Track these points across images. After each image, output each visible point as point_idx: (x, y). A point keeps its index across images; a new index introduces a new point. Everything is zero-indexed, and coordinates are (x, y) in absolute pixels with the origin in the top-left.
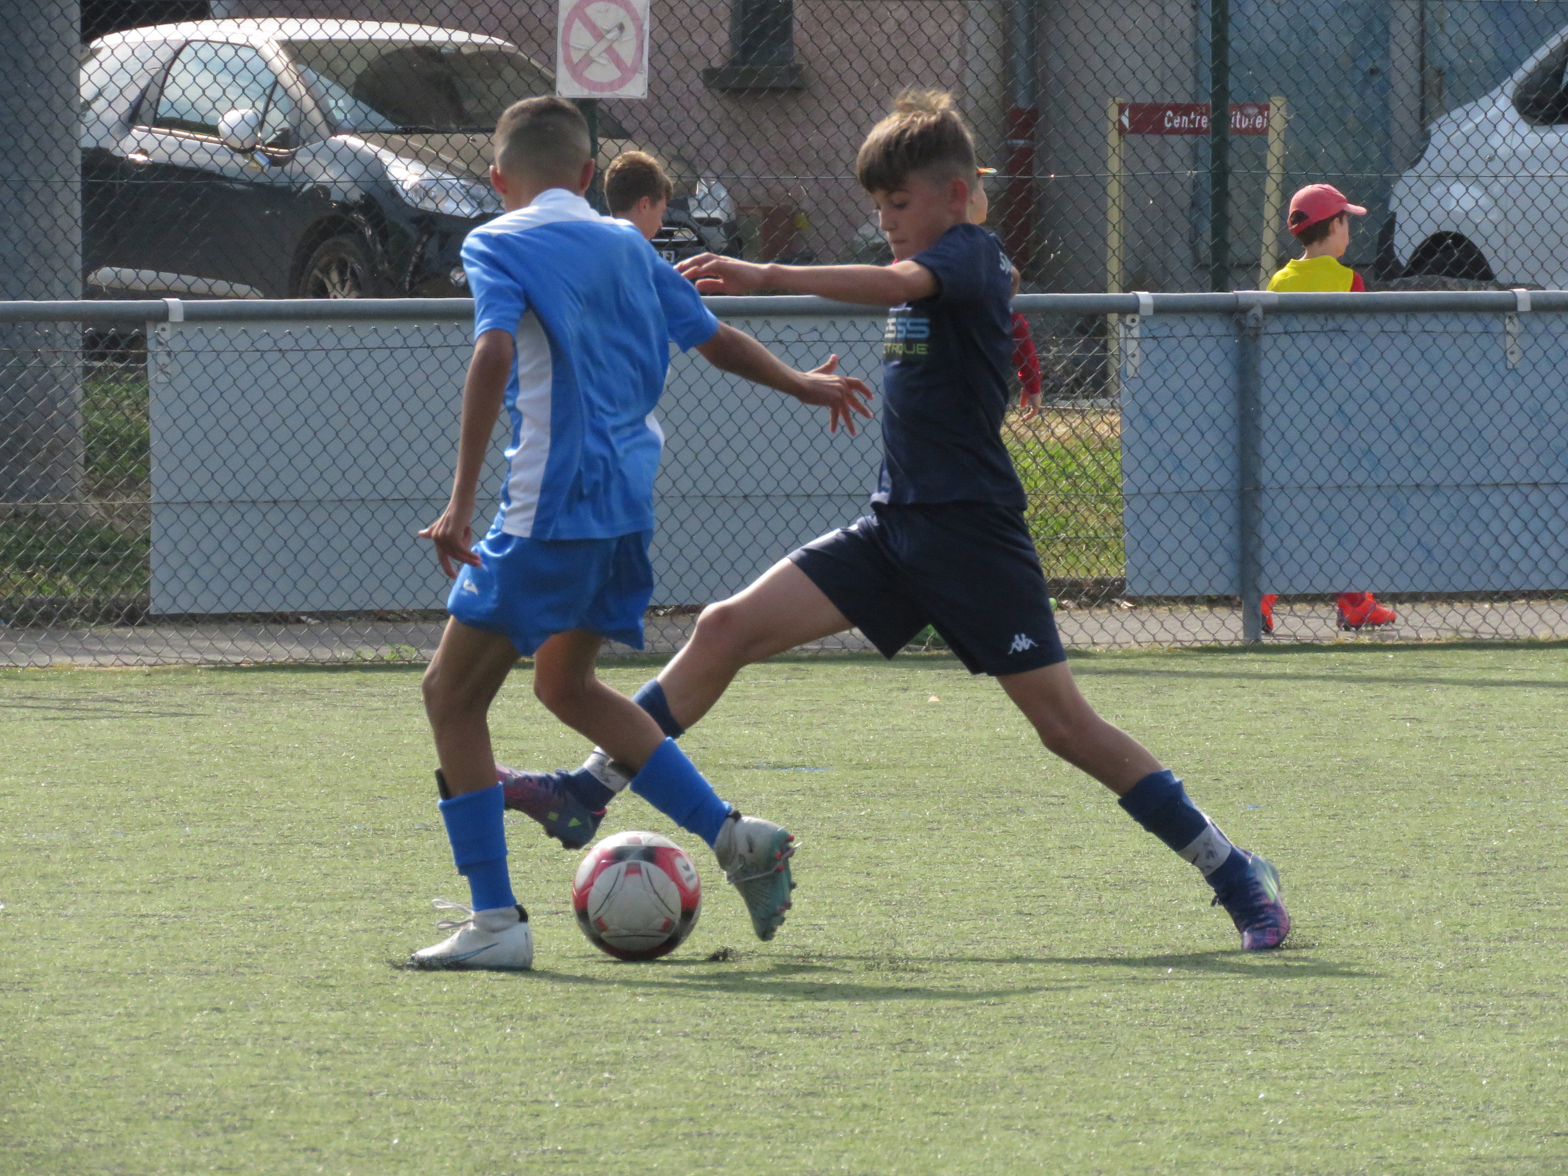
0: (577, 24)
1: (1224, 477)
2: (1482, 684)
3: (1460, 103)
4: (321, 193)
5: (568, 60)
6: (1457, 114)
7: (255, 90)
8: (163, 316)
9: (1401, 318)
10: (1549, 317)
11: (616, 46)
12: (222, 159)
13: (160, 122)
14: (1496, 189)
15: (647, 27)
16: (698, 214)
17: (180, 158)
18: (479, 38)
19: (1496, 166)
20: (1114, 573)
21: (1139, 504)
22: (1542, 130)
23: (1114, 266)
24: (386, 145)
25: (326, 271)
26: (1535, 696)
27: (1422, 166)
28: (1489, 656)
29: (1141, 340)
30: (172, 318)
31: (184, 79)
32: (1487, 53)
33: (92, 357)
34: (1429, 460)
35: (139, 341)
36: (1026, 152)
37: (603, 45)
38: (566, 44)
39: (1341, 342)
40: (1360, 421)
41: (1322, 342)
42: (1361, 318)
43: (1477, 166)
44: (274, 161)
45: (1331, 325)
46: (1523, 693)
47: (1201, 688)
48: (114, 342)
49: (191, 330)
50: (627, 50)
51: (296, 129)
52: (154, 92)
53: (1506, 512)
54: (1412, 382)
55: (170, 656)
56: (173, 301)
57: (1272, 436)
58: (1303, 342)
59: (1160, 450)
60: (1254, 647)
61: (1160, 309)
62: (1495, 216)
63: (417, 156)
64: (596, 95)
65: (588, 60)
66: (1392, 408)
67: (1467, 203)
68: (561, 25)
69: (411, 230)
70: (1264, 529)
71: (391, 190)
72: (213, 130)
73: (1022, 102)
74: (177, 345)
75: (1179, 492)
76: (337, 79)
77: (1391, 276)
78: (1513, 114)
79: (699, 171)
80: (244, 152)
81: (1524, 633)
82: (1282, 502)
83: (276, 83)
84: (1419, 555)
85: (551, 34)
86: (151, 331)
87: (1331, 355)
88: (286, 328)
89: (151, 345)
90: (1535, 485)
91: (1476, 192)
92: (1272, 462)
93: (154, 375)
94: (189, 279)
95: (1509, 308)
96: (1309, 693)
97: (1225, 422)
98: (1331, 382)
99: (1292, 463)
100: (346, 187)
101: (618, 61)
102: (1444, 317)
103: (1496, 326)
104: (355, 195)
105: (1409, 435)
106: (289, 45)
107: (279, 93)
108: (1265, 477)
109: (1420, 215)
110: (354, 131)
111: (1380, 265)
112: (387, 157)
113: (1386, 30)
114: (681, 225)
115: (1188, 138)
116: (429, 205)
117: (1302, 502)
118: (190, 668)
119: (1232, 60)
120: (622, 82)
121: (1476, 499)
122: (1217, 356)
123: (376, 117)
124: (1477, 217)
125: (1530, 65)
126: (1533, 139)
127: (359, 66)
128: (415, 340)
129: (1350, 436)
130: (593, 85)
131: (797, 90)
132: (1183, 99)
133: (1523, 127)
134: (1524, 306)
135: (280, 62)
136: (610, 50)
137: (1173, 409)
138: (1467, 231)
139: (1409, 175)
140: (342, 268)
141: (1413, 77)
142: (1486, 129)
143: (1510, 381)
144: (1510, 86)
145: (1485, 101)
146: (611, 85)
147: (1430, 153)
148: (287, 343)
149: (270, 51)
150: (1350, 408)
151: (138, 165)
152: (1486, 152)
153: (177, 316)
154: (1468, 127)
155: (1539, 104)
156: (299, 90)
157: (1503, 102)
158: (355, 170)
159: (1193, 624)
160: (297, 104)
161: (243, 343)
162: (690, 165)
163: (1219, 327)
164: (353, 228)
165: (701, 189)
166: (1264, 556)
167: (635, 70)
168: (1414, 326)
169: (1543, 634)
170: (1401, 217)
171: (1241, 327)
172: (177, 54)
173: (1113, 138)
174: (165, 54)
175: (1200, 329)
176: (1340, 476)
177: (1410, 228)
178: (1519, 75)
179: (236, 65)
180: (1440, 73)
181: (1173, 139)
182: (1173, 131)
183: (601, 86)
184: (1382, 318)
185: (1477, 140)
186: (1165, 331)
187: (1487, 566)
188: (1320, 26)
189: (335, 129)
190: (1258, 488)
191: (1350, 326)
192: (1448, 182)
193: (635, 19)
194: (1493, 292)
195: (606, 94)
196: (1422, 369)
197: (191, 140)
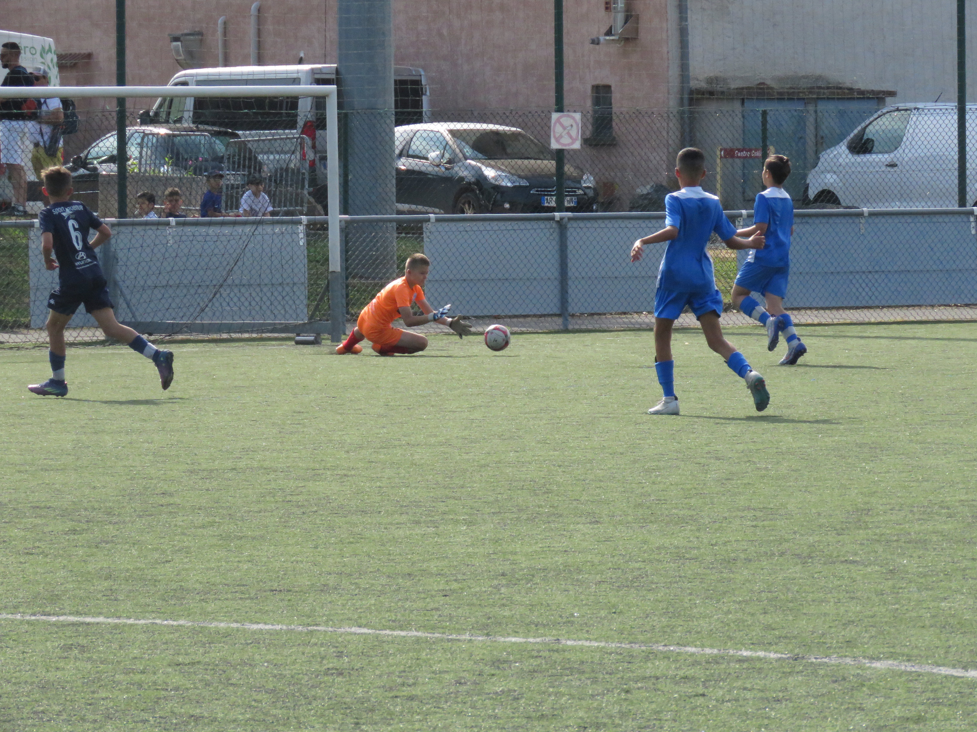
0: (558, 125)
2: (862, 337)
3: (829, 147)
4: (462, 179)
5: (555, 136)
6: (828, 151)
7: (441, 147)
8: (428, 220)
9: (826, 218)
10: (873, 217)
11: (571, 132)
12: (430, 169)
13: (409, 156)
14: (841, 176)
15: (580, 126)
16: (584, 185)
17: (417, 168)
18: (513, 129)
19: (841, 168)
22: (856, 157)
24: (483, 164)
25: (464, 204)
26: (883, 341)
27: (817, 168)
28: (859, 328)
30: (431, 221)
31: (418, 143)
32: (838, 131)
33: (399, 233)
34: (835, 264)
35: (421, 228)
37: (566, 131)
38: (554, 131)
39: (807, 226)
40: (813, 252)
41: (801, 226)
42: (814, 218)
43: (835, 169)
44: (447, 169)
45: (804, 221)
46: (878, 341)
48: (413, 229)
49: (438, 224)
50: (574, 133)
51: (454, 159)
52: (407, 147)
53: (860, 281)
54: (830, 239)
55: (432, 330)
56: (432, 215)
62: (841, 184)
63: (493, 167)
64: (564, 148)
65: (561, 136)
66: (824, 248)
67: (832, 181)
68: (552, 125)
69: (492, 191)
71: (485, 178)
72: (427, 159)
74: (434, 229)
76: (467, 143)
77: (808, 204)
78: (847, 151)
79: (585, 171)
80: (438, 166)
81: (867, 320)
83: (447, 143)
84: (833, 295)
85: (549, 128)
86: (425, 225)
87: (804, 231)
88: (468, 224)
89: (424, 229)
90: (870, 272)
91: (835, 177)
93: (425, 239)
95: (861, 215)
96: (809, 341)
98: (804, 239)
99: (798, 265)
100: (470, 178)
101: (571, 137)
102: (841, 218)
103: (857, 221)
104: (473, 180)
105: (829, 256)
106: (451, 132)
107: (447, 147)
109: (817, 185)
110: (472, 159)
111: (804, 201)
112: (483, 168)
113: (805, 125)
114: (578, 189)
115: (742, 160)
116: (497, 183)
117: (795, 278)
118: (437, 334)
119: (768, 135)
120: (572, 143)
121: (851, 277)
123: (480, 155)
124: (835, 185)
125: (852, 135)
126: (853, 160)
127: (474, 138)
128: (509, 227)
129: (810, 256)
130: (563, 145)
131: (615, 145)
132: (740, 147)
133: (850, 156)
134: (866, 214)
135: (448, 137)
136: (568, 133)
138: (832, 189)
139: (813, 171)
140: (469, 204)
141: (813, 139)
142: (838, 156)
143: (862, 238)
144: (845, 142)
145: (837, 147)
146: (569, 145)
147: (820, 164)
148: (468, 229)
149: (446, 134)
150: (810, 248)
151: (403, 170)
152: (838, 164)
153: (433, 220)
154: (832, 156)
155: (855, 148)
156: (455, 146)
157: (844, 148)
158: (473, 172)
160: (454, 151)
161: (454, 229)
162: (582, 170)
164: (473, 191)
165: (585, 177)
167: (576, 139)
168: (831, 221)
169: (873, 320)
170: (811, 185)
172: (415, 134)
173: (718, 161)
174: (411, 134)
176: (807, 269)
177: (814, 188)
178: (849, 138)
179: (435, 139)
180: (822, 138)
181: (737, 161)
182: (738, 157)
183: (565, 145)
184: (821, 218)
185: (835, 160)
187: (854, 298)
188: (783, 123)
189: (466, 159)
191: (810, 221)
192: (826, 174)
193: (576, 122)
194: (842, 210)
195: (567, 148)
196: (834, 234)
197: (420, 162)
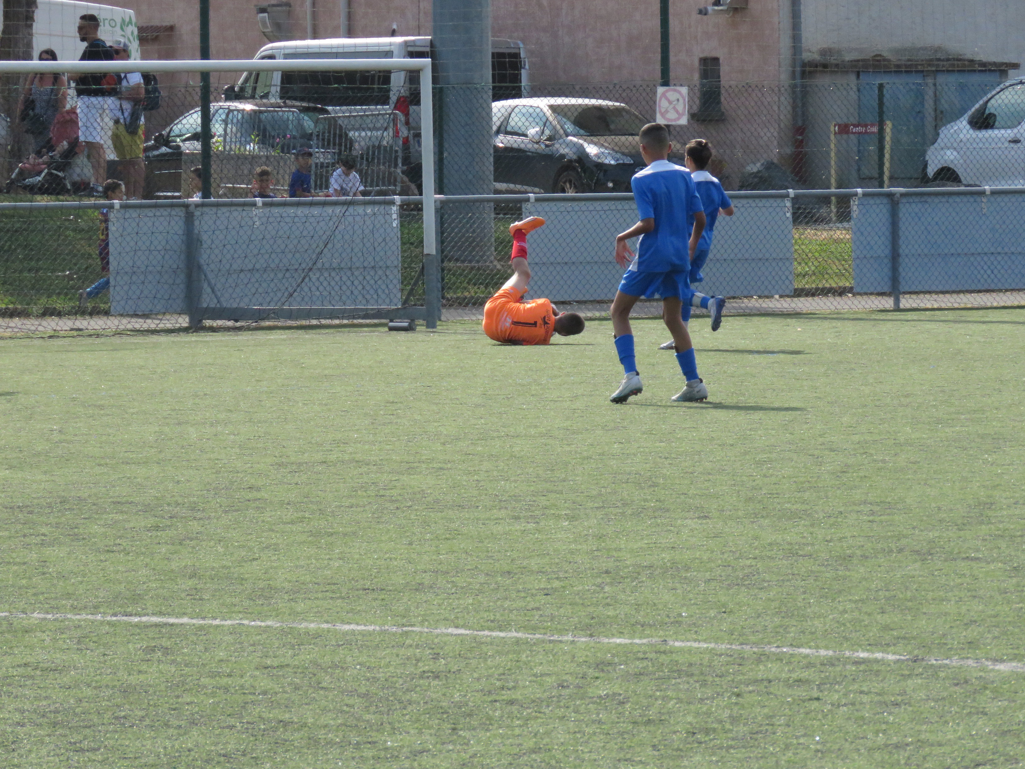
0: (663, 99)
1: (887, 252)
2: (984, 322)
3: (949, 123)
4: (563, 156)
5: (660, 112)
6: (948, 126)
7: (541, 123)
8: (528, 200)
10: (996, 196)
11: (676, 106)
12: (530, 146)
13: (507, 133)
14: (962, 152)
15: (687, 100)
17: (515, 146)
18: (617, 104)
19: (962, 145)
20: (847, 284)
21: (858, 261)
22: (978, 132)
23: (833, 181)
24: (585, 141)
25: (565, 183)
26: (1006, 326)
27: (936, 145)
28: (981, 312)
29: (858, 205)
31: (516, 119)
32: (958, 106)
33: (496, 214)
34: (956, 245)
35: (520, 209)
36: (802, 141)
37: (672, 106)
38: (660, 106)
39: (927, 206)
40: (933, 232)
41: (920, 205)
43: (955, 145)
44: (547, 146)
45: (923, 199)
47: (889, 325)
48: (511, 209)
49: (538, 205)
50: (680, 108)
51: (554, 136)
52: (505, 124)
53: (982, 263)
54: (950, 218)
56: (531, 195)
57: (903, 238)
58: (914, 205)
59: (865, 243)
60: (897, 309)
61: (865, 195)
62: (962, 162)
63: (596, 144)
64: (670, 123)
65: (667, 111)
66: (943, 228)
67: (952, 157)
68: (658, 99)
69: (594, 169)
70: (901, 269)
71: (587, 155)
72: (526, 135)
73: (800, 123)
74: (533, 209)
75: (865, 257)
76: (568, 119)
77: (927, 182)
78: (968, 127)
80: (537, 143)
81: (989, 304)
82: (907, 260)
83: (547, 119)
84: (953, 278)
85: (655, 102)
86: (524, 206)
87: (923, 210)
88: (569, 204)
89: (524, 210)
90: (992, 253)
91: (955, 153)
92: (904, 247)
94: (525, 187)
95: (983, 193)
96: (929, 326)
97: (887, 233)
98: (923, 219)
99: (910, 247)
100: (571, 155)
101: (677, 112)
102: (962, 197)
103: (978, 199)
104: (575, 157)
105: (949, 237)
106: (552, 107)
107: (548, 124)
108: (901, 251)
109: (936, 162)
110: (574, 136)
111: (923, 179)
112: (585, 145)
113: (924, 98)
115: (857, 135)
116: (600, 161)
117: (913, 260)
119: (885, 109)
120: (678, 119)
121: (972, 259)
122: (884, 211)
123: (582, 132)
124: (956, 162)
125: (973, 110)
126: (974, 136)
127: (576, 114)
128: (613, 207)
129: (929, 237)
130: (669, 120)
131: (724, 120)
132: (855, 122)
133: (971, 131)
134: (988, 193)
135: (549, 113)
136: (674, 108)
137: (869, 229)
138: (952, 166)
139: (932, 148)
140: (570, 182)
141: (932, 114)
142: (958, 131)
143: (983, 218)
144: (966, 116)
145: (958, 122)
146: (675, 120)
147: (939, 140)
148: (570, 209)
149: (546, 109)
150: (929, 228)
151: (501, 148)
152: (958, 140)
153: (532, 200)
154: (952, 131)
155: (976, 123)
156: (555, 123)
157: (965, 123)
158: (574, 150)
159: (876, 302)
160: (554, 128)
161: (555, 209)
163: (885, 201)
164: (574, 169)
166: (901, 279)
167: (683, 114)
168: (951, 200)
169: (995, 304)
170: (930, 162)
171: (892, 200)
172: (513, 110)
173: (832, 137)
174: (509, 110)
175: (878, 201)
176: (926, 251)
177: (933, 165)
178: (970, 113)
179: (534, 115)
180: (942, 112)
181: (852, 136)
182: (853, 133)
183: (672, 120)
184: (940, 197)
185: (955, 136)
186: (866, 203)
187: (976, 281)
188: (901, 97)
189: (567, 135)
190: (899, 255)
191: (929, 200)
192: (946, 150)
193: (683, 97)
194: (962, 188)
195: (673, 123)
196: (954, 214)
197: (519, 139)
